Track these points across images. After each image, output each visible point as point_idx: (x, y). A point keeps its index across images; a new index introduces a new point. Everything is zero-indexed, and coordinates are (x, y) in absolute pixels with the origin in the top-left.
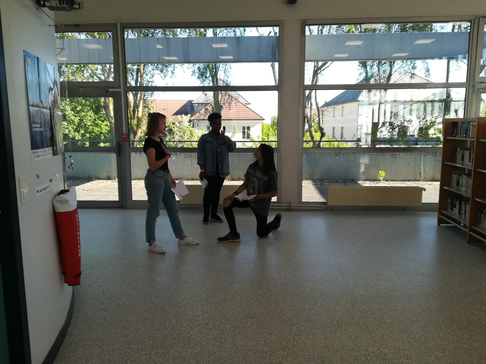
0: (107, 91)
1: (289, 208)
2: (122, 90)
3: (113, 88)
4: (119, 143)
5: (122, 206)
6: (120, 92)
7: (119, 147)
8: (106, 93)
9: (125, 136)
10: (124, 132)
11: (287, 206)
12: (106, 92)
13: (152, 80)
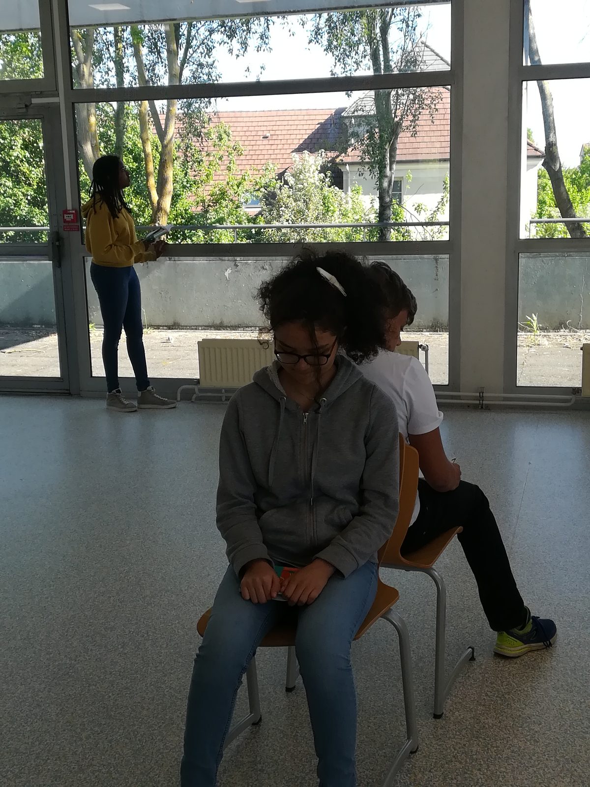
0: (28, 104)
1: (478, 402)
2: (61, 100)
3: (41, 95)
4: (57, 233)
5: (69, 390)
6: (57, 107)
7: (57, 243)
8: (24, 110)
9: (72, 216)
10: (69, 207)
11: (475, 398)
12: (26, 106)
13: (210, 61)
